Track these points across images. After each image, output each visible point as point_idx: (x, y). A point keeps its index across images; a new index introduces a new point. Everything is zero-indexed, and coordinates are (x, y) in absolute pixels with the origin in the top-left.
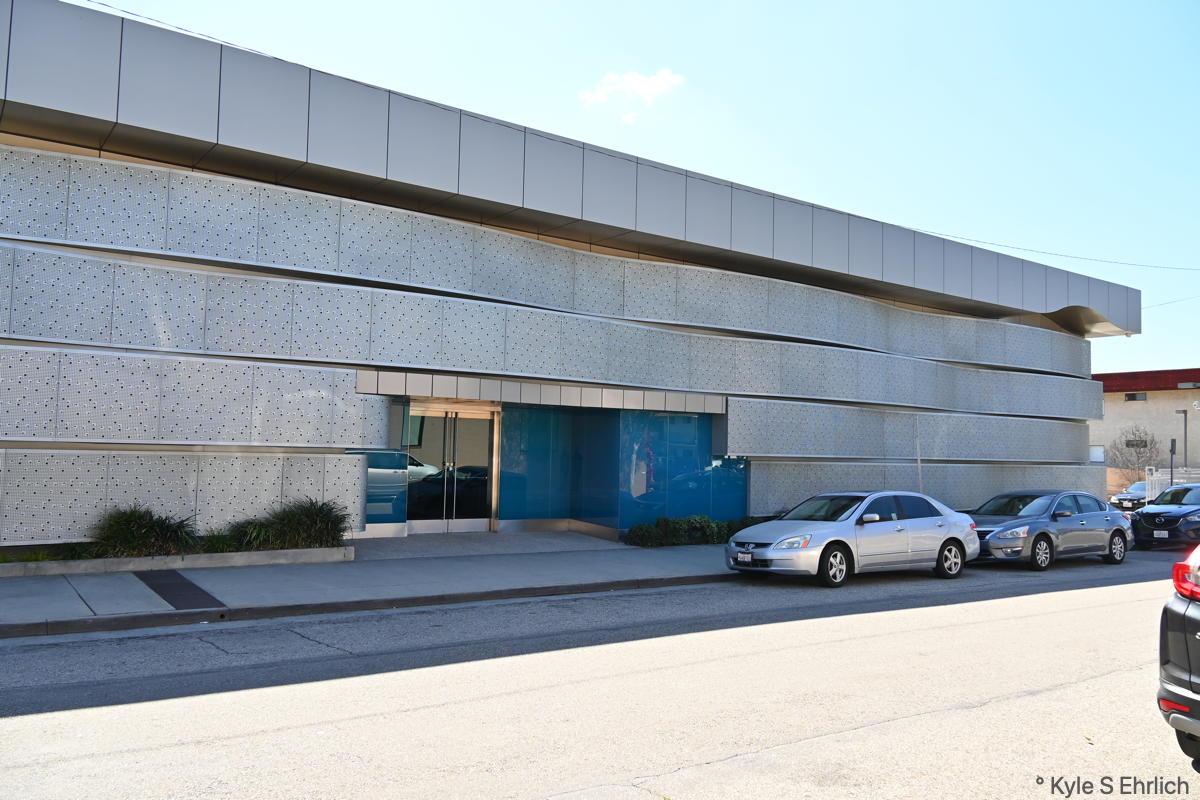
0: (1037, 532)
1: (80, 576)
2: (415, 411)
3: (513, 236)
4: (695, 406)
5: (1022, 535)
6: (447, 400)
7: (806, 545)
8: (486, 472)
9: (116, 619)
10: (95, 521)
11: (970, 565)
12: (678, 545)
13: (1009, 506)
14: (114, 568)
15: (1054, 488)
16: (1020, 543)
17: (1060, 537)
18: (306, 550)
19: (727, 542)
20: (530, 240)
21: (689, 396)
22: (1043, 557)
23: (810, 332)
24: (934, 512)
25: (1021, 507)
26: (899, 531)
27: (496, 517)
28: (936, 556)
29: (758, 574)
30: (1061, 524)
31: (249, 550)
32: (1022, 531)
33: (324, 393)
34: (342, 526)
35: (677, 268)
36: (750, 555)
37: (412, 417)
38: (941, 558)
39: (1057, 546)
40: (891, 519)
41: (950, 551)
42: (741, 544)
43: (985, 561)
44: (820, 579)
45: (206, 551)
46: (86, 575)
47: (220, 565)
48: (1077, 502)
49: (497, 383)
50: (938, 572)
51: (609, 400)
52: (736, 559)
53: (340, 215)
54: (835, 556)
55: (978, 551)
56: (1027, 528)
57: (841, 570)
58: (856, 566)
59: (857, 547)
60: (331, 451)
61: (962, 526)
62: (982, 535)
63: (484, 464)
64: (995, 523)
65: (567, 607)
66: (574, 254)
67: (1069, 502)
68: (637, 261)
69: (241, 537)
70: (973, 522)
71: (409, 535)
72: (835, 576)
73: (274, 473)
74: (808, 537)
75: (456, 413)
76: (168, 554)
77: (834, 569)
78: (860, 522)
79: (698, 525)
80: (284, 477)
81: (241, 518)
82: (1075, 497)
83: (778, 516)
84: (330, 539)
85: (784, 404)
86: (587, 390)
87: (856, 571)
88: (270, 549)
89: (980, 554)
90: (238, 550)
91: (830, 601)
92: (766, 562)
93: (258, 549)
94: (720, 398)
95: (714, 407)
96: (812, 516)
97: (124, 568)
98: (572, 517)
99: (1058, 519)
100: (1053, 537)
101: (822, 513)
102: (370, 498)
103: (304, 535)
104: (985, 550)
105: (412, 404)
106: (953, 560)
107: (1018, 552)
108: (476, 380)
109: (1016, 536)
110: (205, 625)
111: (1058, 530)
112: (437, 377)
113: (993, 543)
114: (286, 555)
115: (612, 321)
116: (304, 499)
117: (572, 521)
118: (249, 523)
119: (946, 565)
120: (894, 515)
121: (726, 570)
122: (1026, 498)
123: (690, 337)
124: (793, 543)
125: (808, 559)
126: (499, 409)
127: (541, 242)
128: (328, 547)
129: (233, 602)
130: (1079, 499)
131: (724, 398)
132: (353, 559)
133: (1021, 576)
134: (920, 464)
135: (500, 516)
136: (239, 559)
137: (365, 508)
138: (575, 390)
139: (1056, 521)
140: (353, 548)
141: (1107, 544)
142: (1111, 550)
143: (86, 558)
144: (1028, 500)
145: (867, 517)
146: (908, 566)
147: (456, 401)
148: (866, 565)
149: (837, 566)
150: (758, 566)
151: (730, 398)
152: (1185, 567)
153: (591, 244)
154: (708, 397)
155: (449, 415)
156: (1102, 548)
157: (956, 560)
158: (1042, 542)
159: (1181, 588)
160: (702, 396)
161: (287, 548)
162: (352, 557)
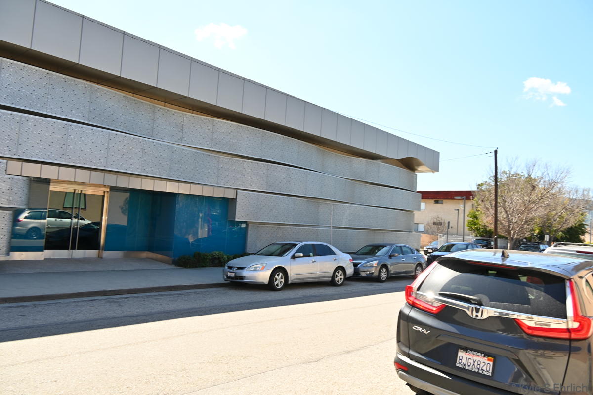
0: (381, 264)
2: (53, 187)
3: (117, 92)
4: (219, 193)
5: (375, 265)
6: (69, 182)
7: (263, 269)
8: (99, 224)
11: (348, 279)
12: (205, 267)
13: (372, 250)
15: (392, 242)
16: (373, 269)
17: (392, 267)
19: (224, 266)
20: (127, 96)
21: (216, 188)
22: (384, 276)
23: (283, 159)
24: (331, 253)
25: (376, 251)
26: (313, 262)
27: (103, 250)
28: (331, 275)
29: (238, 284)
30: (393, 260)
32: (375, 263)
35: (213, 120)
36: (234, 274)
37: (52, 191)
38: (334, 276)
39: (391, 271)
40: (310, 256)
41: (338, 272)
42: (230, 268)
43: (356, 277)
44: (270, 287)
48: (401, 249)
49: (102, 174)
50: (332, 283)
51: (170, 188)
52: (227, 275)
54: (278, 275)
55: (353, 273)
56: (377, 261)
57: (281, 282)
58: (289, 280)
59: (291, 270)
61: (346, 261)
62: (355, 265)
63: (98, 219)
64: (363, 259)
66: (155, 107)
67: (398, 249)
68: (191, 114)
70: (351, 258)
71: (45, 259)
72: (277, 285)
74: (265, 264)
75: (81, 191)
77: (277, 282)
78: (293, 257)
79: (217, 257)
82: (401, 247)
83: (255, 254)
85: (267, 196)
86: (158, 182)
87: (289, 283)
89: (354, 274)
91: (270, 299)
92: (242, 278)
94: (233, 190)
95: (230, 195)
96: (273, 253)
98: (149, 250)
99: (393, 257)
100: (389, 266)
101: (278, 251)
102: (14, 237)
104: (357, 272)
105: (51, 183)
106: (340, 277)
107: (372, 273)
108: (88, 172)
109: (371, 265)
111: (391, 263)
113: (361, 269)
115: (174, 145)
117: (148, 252)
119: (336, 280)
120: (311, 254)
121: (223, 282)
122: (378, 247)
123: (219, 157)
124: (257, 268)
125: (263, 276)
126: (108, 190)
127: (135, 98)
130: (403, 248)
131: (235, 190)
133: (371, 285)
134: (332, 229)
135: (107, 248)
137: (10, 243)
138: (151, 181)
139: (391, 258)
141: (413, 269)
142: (415, 272)
144: (380, 248)
145: (297, 254)
146: (317, 280)
147: (75, 183)
148: (294, 280)
149: (279, 280)
150: (237, 279)
151: (238, 191)
152: (411, 288)
153: (165, 102)
154: (226, 189)
155: (76, 191)
156: (411, 272)
157: (341, 277)
158: (384, 269)
159: (409, 299)
160: (223, 189)
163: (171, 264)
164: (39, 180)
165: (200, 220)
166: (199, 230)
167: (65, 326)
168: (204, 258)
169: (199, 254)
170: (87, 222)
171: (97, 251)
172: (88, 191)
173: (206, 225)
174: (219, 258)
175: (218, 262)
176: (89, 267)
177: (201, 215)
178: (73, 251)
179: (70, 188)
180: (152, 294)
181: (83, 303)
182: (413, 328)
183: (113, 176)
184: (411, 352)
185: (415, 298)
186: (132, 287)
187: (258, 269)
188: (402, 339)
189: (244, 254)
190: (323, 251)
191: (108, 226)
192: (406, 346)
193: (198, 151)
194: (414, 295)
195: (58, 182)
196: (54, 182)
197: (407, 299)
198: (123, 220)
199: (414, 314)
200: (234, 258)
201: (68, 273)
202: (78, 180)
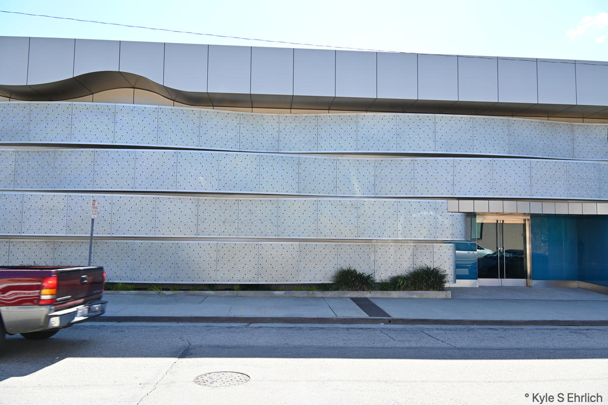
1: (329, 298)
2: (479, 220)
3: (532, 120)
8: (523, 253)
9: (345, 319)
10: (333, 274)
14: (342, 296)
18: (426, 292)
20: (543, 121)
27: (531, 278)
31: (399, 290)
33: (431, 213)
34: (446, 280)
37: (476, 223)
45: (380, 290)
46: (332, 298)
47: (386, 297)
49: (527, 203)
60: (437, 242)
63: (522, 248)
65: (583, 333)
66: (573, 125)
69: (395, 284)
71: (479, 286)
73: (409, 252)
75: (503, 221)
76: (364, 290)
80: (414, 255)
81: (395, 275)
84: (438, 287)
86: (587, 205)
88: (409, 290)
90: (394, 290)
93: (403, 290)
97: (346, 296)
98: (581, 280)
102: (457, 266)
103: (425, 284)
105: (477, 216)
108: (514, 202)
110: (382, 325)
112: (491, 202)
114: (417, 293)
115: (602, 163)
116: (424, 266)
117: (579, 282)
118: (398, 277)
126: (529, 217)
128: (437, 290)
129: (395, 315)
132: (450, 297)
135: (533, 277)
136: (395, 294)
137: (455, 271)
140: (450, 292)
143: (331, 290)
155: (499, 222)
161: (417, 290)
162: (450, 296)
164: (471, 215)
171: (524, 280)
178: (502, 279)
179: (494, 219)
183: (539, 204)
186: (586, 319)
191: (533, 255)
195: (484, 214)
196: (480, 215)
202: (506, 211)
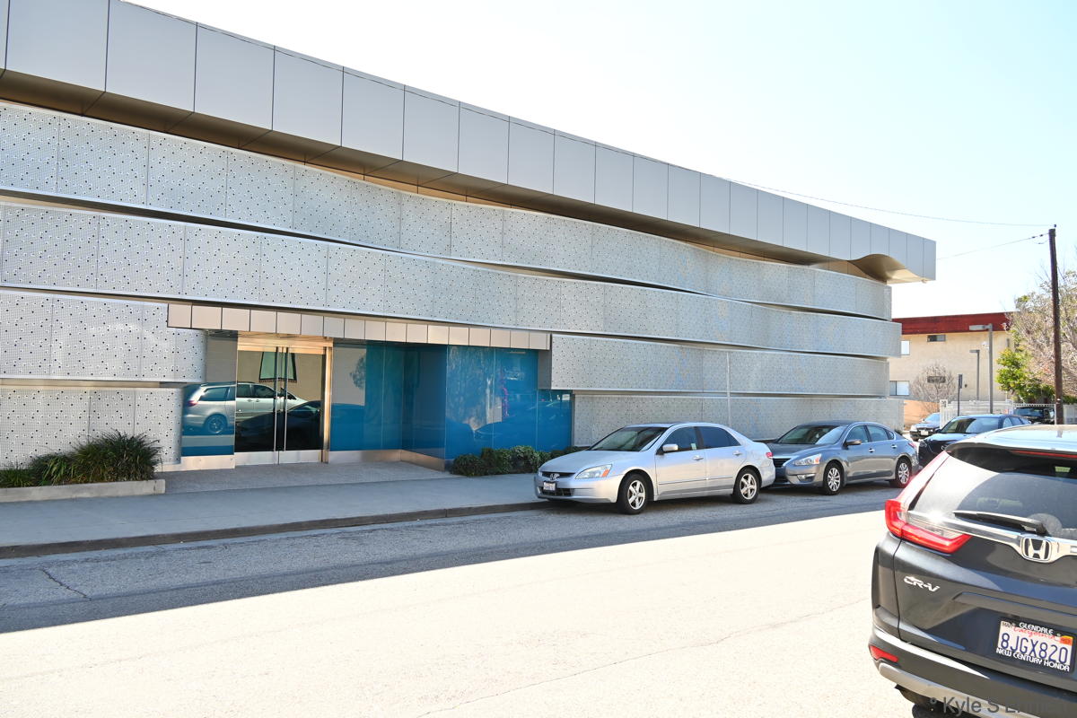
0: (827, 461)
2: (243, 345)
3: (336, 175)
4: (519, 342)
5: (816, 463)
6: (267, 335)
7: (606, 474)
11: (764, 490)
13: (810, 435)
15: (849, 419)
16: (813, 470)
17: (850, 465)
18: (111, 484)
19: (536, 472)
20: (356, 180)
21: (513, 333)
22: (834, 482)
23: (631, 273)
24: (733, 442)
25: (817, 436)
26: (698, 460)
27: (328, 448)
28: (733, 483)
29: (562, 502)
30: (852, 452)
31: (49, 485)
32: (815, 459)
33: (132, 327)
34: (156, 458)
35: (503, 211)
36: (554, 485)
37: (241, 352)
38: (738, 485)
39: (848, 472)
40: (691, 449)
41: (746, 478)
42: (547, 474)
43: (781, 486)
44: (620, 507)
47: (14, 500)
48: (867, 431)
49: (319, 318)
50: (735, 498)
51: (435, 336)
52: (542, 488)
53: (149, 148)
54: (635, 485)
55: (774, 477)
56: (820, 455)
57: (640, 498)
58: (655, 494)
59: (657, 475)
60: (145, 384)
61: (761, 457)
62: (778, 463)
64: (792, 452)
65: (357, 539)
66: (401, 195)
67: (859, 432)
68: (463, 203)
69: (40, 471)
70: (769, 451)
71: (236, 467)
72: (634, 504)
73: (80, 407)
74: (609, 467)
75: (287, 349)
77: (633, 498)
78: (661, 452)
79: (522, 455)
80: (92, 411)
81: (43, 452)
82: (865, 427)
83: (589, 449)
84: (139, 473)
85: (607, 341)
86: (413, 327)
87: (655, 499)
88: (72, 483)
89: (775, 481)
90: (36, 484)
91: (621, 528)
92: (568, 491)
93: (59, 483)
94: (544, 335)
95: (540, 343)
96: (622, 446)
98: (405, 448)
99: (850, 447)
100: (844, 464)
101: (632, 443)
102: (186, 429)
103: (112, 469)
104: (781, 477)
105: (239, 339)
106: (749, 487)
107: (812, 478)
108: (297, 316)
109: (808, 464)
111: (848, 458)
113: (790, 470)
114: (89, 488)
115: (438, 261)
116: (113, 433)
117: (403, 451)
118: (50, 457)
119: (743, 491)
120: (694, 446)
121: (536, 500)
122: (820, 429)
123: (517, 277)
124: (594, 473)
125: (607, 489)
126: (331, 345)
127: (367, 183)
128: (137, 480)
130: (869, 428)
131: (549, 335)
132: (163, 492)
133: (811, 500)
134: (729, 397)
135: (332, 448)
136: (36, 493)
137: (180, 441)
138: (401, 326)
139: (848, 449)
140: (164, 481)
141: (893, 469)
142: (897, 474)
144: (824, 430)
145: (667, 447)
146: (706, 493)
147: (277, 336)
148: (663, 493)
149: (637, 494)
150: (561, 495)
151: (554, 335)
152: (897, 505)
153: (418, 186)
154: (532, 334)
155: (280, 350)
156: (889, 473)
157: (752, 487)
158: (834, 469)
159: (893, 526)
160: (527, 333)
161: (92, 482)
162: (163, 490)
163: (442, 471)
164: (220, 335)
165: (488, 391)
166: (488, 409)
167: (275, 579)
168: (499, 458)
169: (490, 452)
170: (299, 402)
171: (319, 451)
172: (298, 348)
173: (499, 401)
174: (526, 458)
175: (525, 465)
176: (309, 480)
177: (489, 383)
178: (281, 452)
179: (269, 346)
180: (414, 523)
181: (300, 541)
182: (905, 580)
183: (339, 321)
184: (903, 626)
185: (907, 524)
186: (381, 513)
187: (597, 475)
188: (883, 602)
189: (569, 449)
190: (714, 439)
191: (333, 407)
192: (892, 615)
193: (479, 269)
194: (903, 518)
195: (251, 335)
196: (243, 336)
197: (890, 525)
198: (357, 397)
199: (905, 554)
200: (552, 457)
201: (274, 490)
202: (282, 331)
